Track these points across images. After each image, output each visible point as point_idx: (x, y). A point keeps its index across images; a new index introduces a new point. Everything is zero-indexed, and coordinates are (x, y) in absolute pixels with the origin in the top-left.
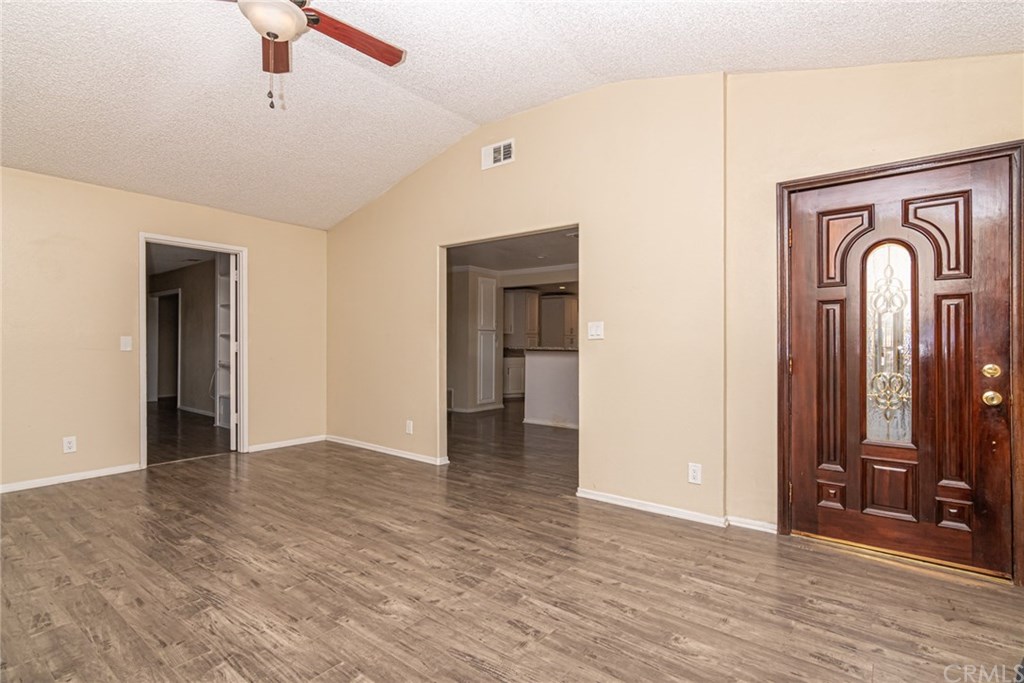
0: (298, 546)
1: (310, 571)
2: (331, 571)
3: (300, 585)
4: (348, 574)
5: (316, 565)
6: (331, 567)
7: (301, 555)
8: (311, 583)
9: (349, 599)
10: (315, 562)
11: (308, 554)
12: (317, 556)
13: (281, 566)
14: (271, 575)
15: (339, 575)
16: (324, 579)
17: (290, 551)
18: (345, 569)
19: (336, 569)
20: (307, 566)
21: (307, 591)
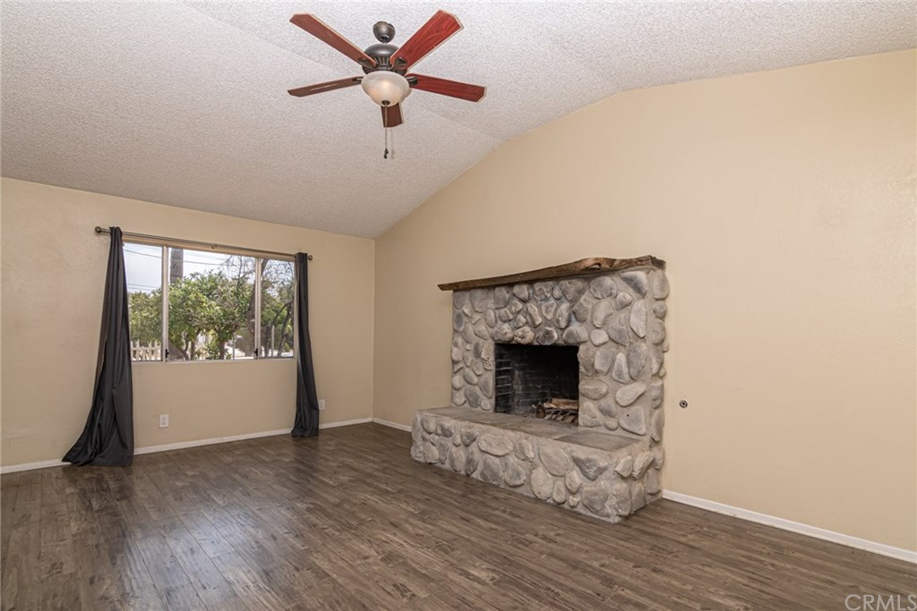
0: (366, 558)
1: (354, 531)
2: (338, 530)
3: (362, 522)
4: (325, 527)
5: (349, 536)
6: (337, 533)
7: (362, 546)
8: (354, 523)
9: (330, 511)
10: (350, 539)
11: (356, 548)
12: (348, 544)
13: (378, 537)
14: (384, 530)
15: (332, 526)
16: (345, 525)
17: (373, 552)
18: (327, 531)
19: (334, 532)
20: (356, 535)
21: (357, 517)
